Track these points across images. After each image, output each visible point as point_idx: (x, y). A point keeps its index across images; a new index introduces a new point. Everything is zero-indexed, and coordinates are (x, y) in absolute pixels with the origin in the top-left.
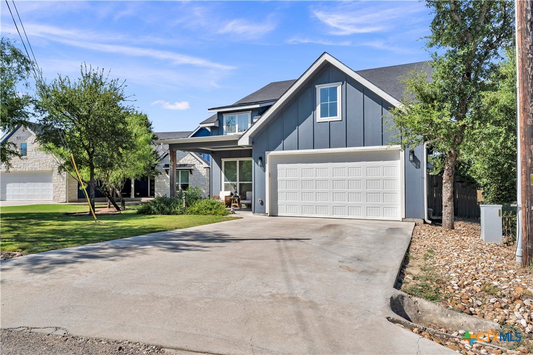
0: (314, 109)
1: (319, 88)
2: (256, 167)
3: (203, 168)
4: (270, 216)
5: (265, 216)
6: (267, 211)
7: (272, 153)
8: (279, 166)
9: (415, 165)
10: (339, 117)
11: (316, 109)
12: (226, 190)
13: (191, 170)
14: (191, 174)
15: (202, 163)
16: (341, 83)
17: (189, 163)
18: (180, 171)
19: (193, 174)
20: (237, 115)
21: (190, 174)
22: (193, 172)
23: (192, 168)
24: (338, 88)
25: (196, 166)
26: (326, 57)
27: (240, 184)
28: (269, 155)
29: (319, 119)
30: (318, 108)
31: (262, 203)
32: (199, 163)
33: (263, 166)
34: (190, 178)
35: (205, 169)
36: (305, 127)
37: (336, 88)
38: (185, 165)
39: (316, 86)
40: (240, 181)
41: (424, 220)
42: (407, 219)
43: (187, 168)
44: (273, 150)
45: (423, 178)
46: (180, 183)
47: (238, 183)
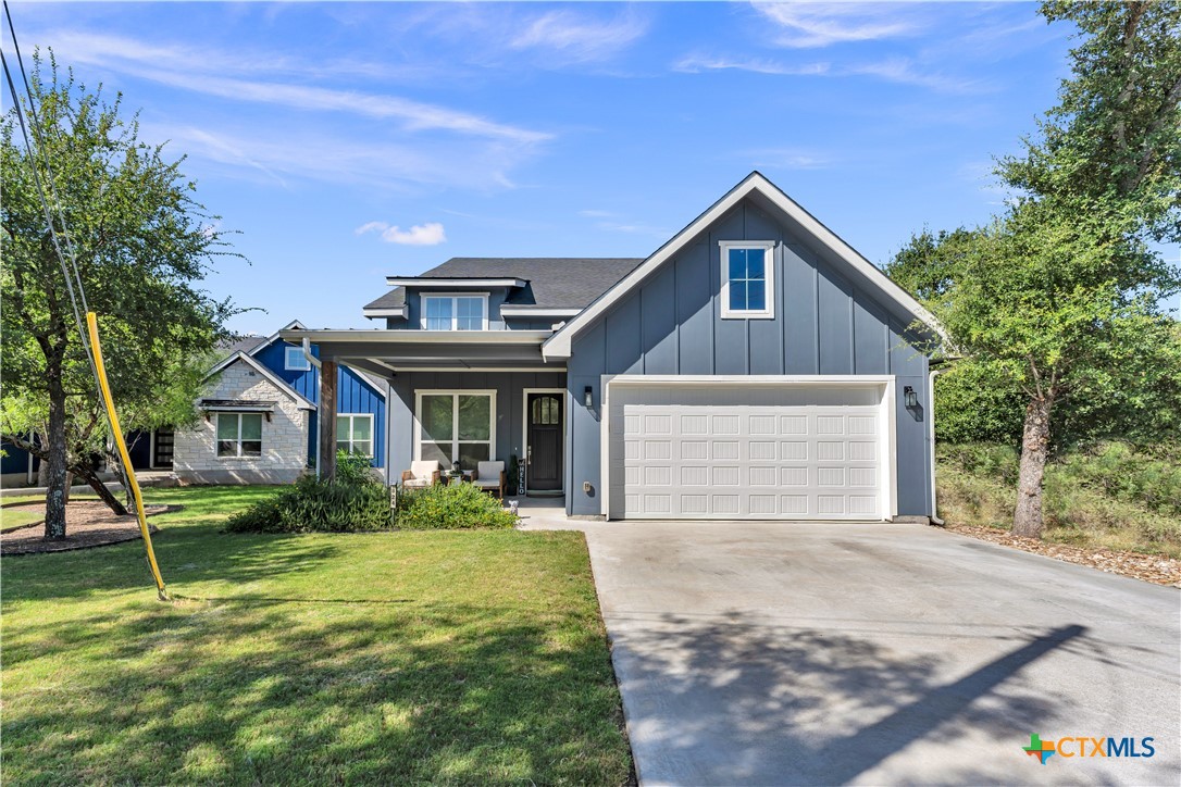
0: (716, 291)
1: (726, 247)
2: (575, 410)
3: (296, 410)
4: (611, 520)
5: (599, 520)
6: (605, 509)
7: (619, 378)
8: (627, 407)
9: (914, 414)
10: (768, 311)
11: (719, 291)
12: (424, 458)
13: (268, 414)
14: (269, 421)
15: (294, 400)
16: (773, 243)
17: (264, 398)
18: (240, 415)
19: (273, 421)
20: (455, 299)
21: (264, 421)
22: (272, 417)
23: (272, 409)
24: (766, 254)
25: (281, 406)
26: (756, 182)
27: (460, 445)
28: (610, 383)
29: (726, 311)
30: (725, 291)
31: (593, 492)
32: (286, 399)
33: (596, 407)
34: (264, 429)
35: (302, 413)
36: (694, 327)
37: (763, 251)
38: (252, 403)
39: (721, 243)
40: (459, 439)
41: (930, 517)
42: (900, 517)
43: (260, 409)
44: (622, 371)
45: (929, 440)
46: (240, 440)
47: (455, 443)
